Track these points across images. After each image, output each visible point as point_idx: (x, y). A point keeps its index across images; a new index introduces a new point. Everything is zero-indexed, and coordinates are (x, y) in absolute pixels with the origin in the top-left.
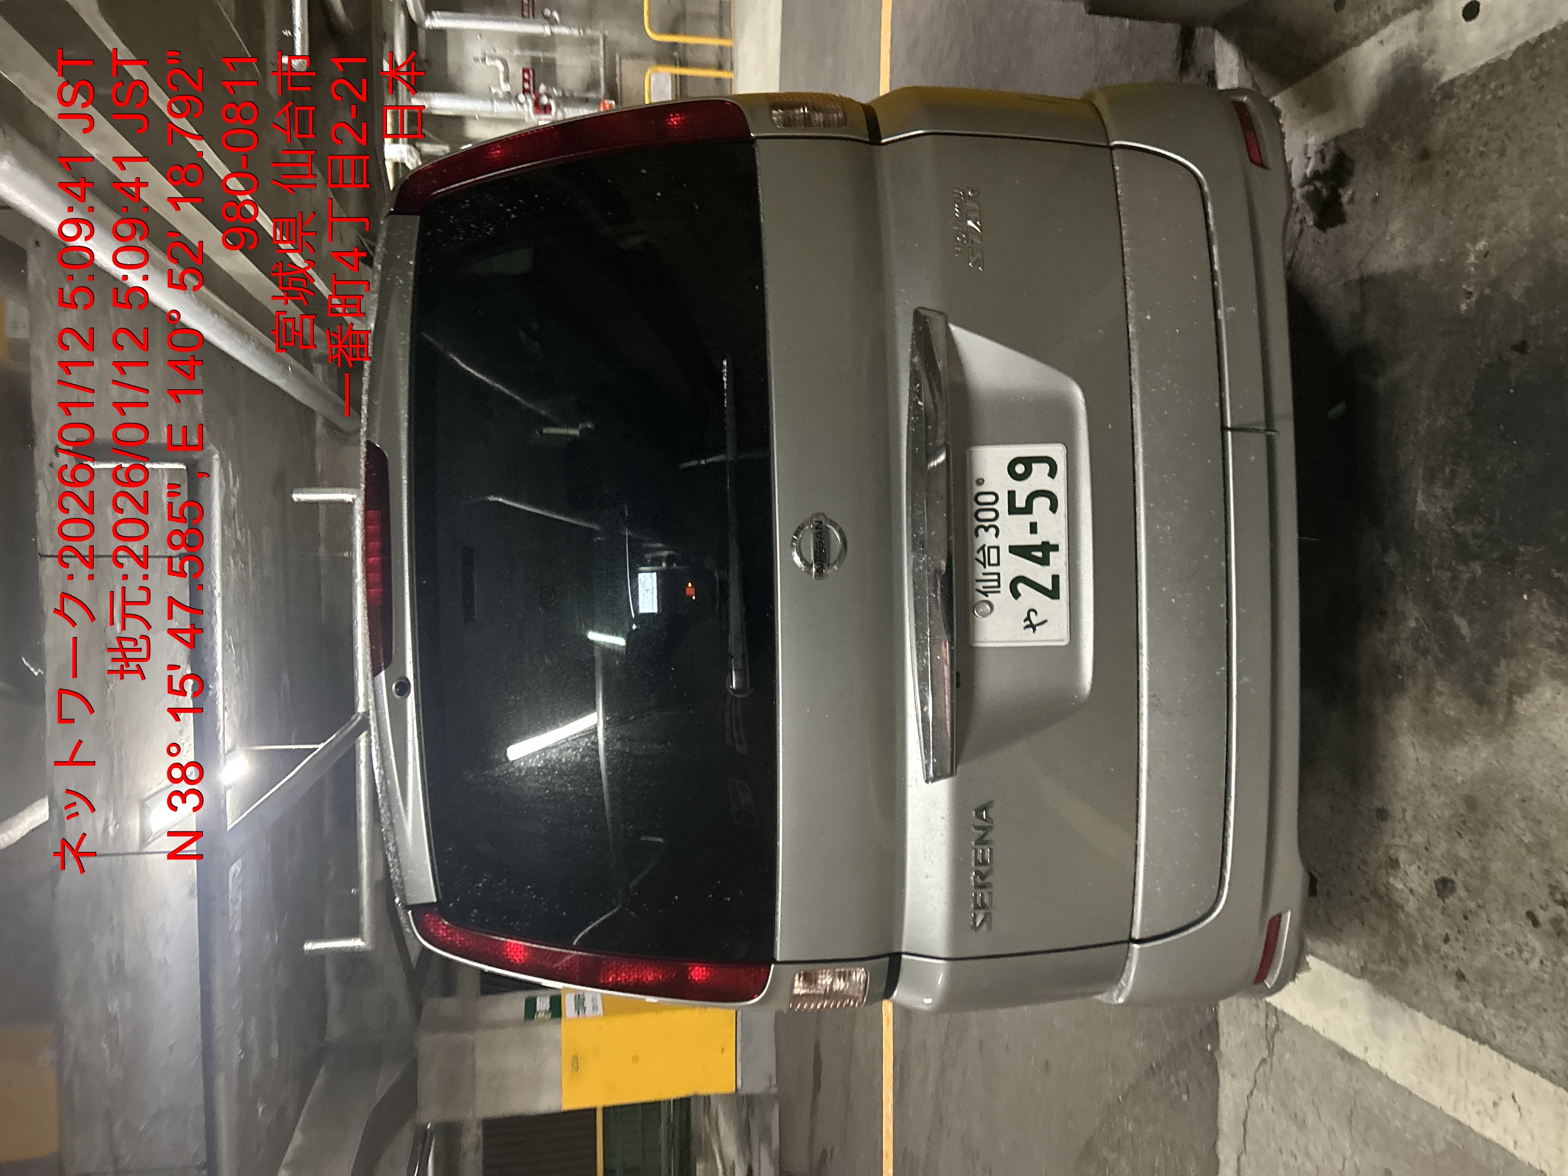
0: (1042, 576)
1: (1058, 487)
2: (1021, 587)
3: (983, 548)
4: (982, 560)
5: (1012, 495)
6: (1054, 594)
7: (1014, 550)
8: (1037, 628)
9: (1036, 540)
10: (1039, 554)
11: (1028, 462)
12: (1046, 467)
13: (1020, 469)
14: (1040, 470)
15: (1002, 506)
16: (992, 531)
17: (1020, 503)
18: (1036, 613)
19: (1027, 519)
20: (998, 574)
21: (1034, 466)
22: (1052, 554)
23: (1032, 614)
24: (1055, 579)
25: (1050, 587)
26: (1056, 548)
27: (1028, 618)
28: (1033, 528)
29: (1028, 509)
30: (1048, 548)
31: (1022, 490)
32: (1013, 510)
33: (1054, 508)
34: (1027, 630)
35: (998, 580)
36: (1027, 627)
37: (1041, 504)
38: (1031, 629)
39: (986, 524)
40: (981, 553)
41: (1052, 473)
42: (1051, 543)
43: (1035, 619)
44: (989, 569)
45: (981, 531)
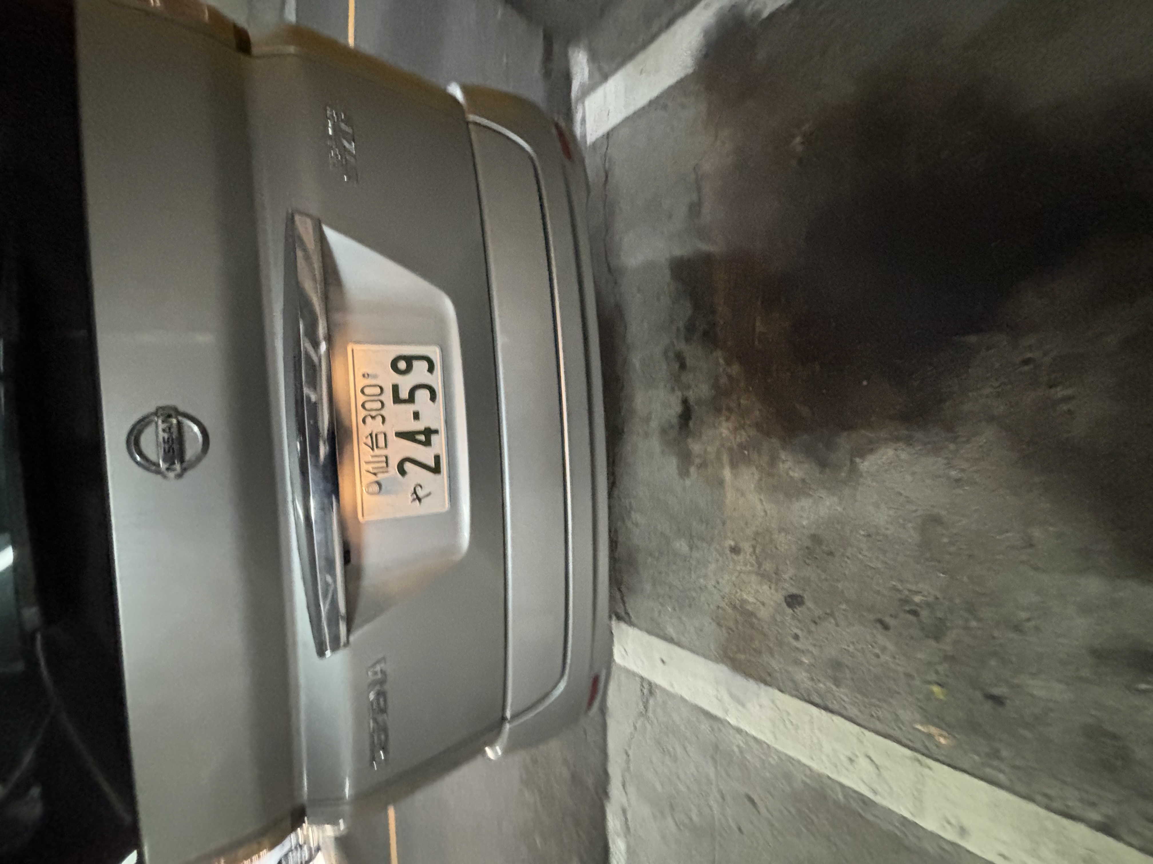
0: (426, 455)
1: (436, 380)
2: (408, 466)
3: (371, 435)
4: (370, 444)
5: (395, 389)
6: (436, 470)
7: (400, 435)
8: (422, 501)
9: (419, 426)
10: (422, 438)
11: (409, 360)
12: (425, 365)
13: (402, 365)
14: (420, 366)
15: (388, 397)
16: (380, 419)
17: (404, 394)
18: (421, 487)
19: (410, 408)
20: (386, 457)
21: (416, 364)
22: (434, 438)
23: (418, 489)
24: (437, 458)
25: (432, 463)
26: (436, 432)
27: (415, 492)
28: (416, 416)
29: (411, 399)
30: (429, 432)
31: (406, 384)
32: (397, 399)
33: (433, 398)
34: (414, 503)
35: (387, 462)
36: (414, 500)
37: (423, 395)
38: (417, 501)
39: (373, 413)
40: (369, 437)
41: (431, 369)
42: (433, 427)
43: (421, 493)
44: (377, 452)
45: (369, 420)
